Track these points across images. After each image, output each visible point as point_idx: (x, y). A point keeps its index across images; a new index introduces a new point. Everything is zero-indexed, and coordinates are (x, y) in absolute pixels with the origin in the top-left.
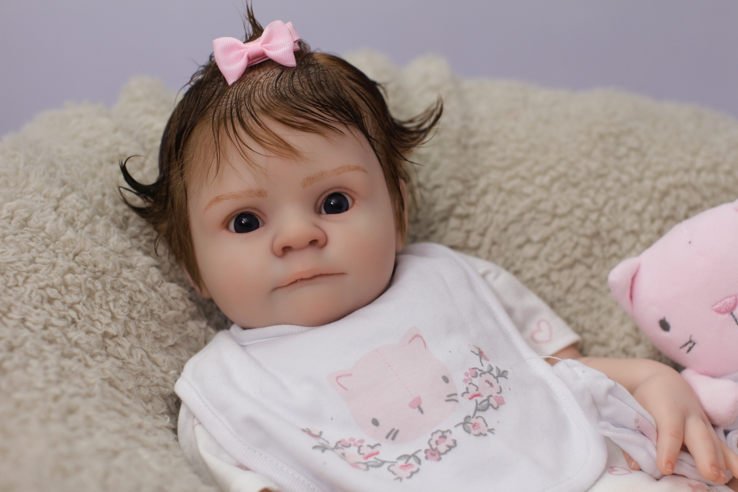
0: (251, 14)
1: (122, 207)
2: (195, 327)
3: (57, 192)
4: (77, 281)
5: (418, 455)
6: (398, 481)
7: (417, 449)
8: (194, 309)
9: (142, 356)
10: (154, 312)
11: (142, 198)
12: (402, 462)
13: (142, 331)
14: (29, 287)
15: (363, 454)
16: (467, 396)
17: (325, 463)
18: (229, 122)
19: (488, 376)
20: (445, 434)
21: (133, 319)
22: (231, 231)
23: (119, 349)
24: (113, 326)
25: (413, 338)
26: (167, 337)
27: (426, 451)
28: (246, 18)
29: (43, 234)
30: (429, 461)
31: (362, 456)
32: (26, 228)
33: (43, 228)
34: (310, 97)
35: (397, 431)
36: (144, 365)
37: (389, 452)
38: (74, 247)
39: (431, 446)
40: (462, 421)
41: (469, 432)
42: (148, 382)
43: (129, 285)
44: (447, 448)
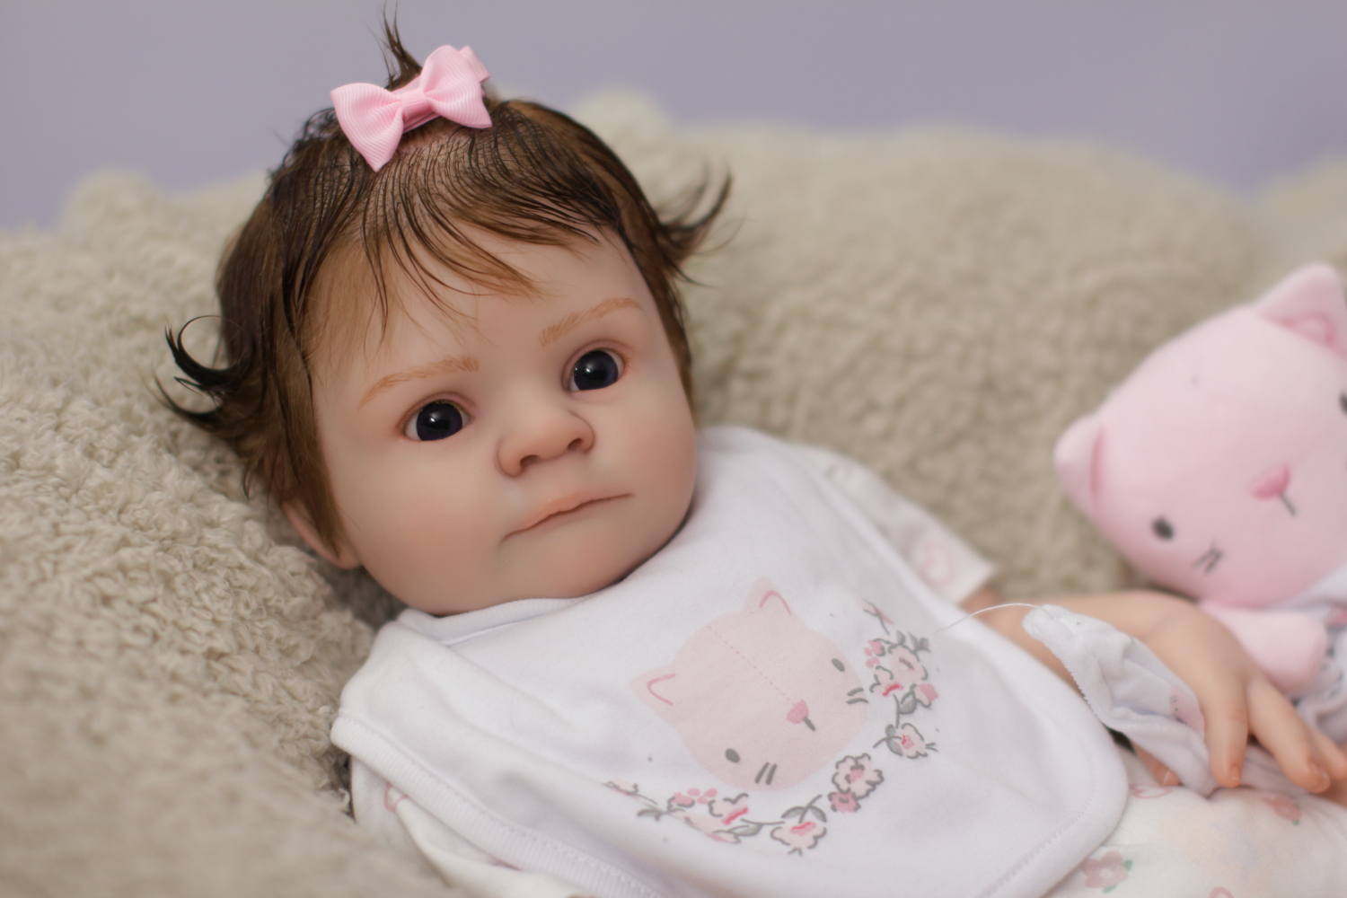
0: (395, 39)
1: (165, 415)
2: (337, 623)
3: (53, 397)
4: (142, 560)
5: (818, 804)
6: (796, 855)
7: (815, 795)
8: (328, 590)
9: (273, 685)
10: (270, 604)
11: (210, 394)
12: (793, 821)
13: (261, 640)
14: (66, 580)
15: (720, 815)
16: (880, 690)
17: (665, 840)
18: (395, 236)
19: (900, 652)
20: (860, 762)
21: (243, 619)
22: (410, 439)
23: (237, 677)
24: (217, 635)
25: (766, 598)
26: (296, 647)
27: (831, 796)
28: (385, 44)
29: (54, 480)
30: (839, 813)
31: (719, 819)
32: (20, 472)
33: (50, 469)
34: (533, 179)
35: (774, 767)
36: (279, 703)
37: (766, 806)
38: (114, 499)
39: (838, 786)
40: (884, 735)
41: (899, 753)
42: (292, 734)
43: (222, 557)
44: (869, 787)
